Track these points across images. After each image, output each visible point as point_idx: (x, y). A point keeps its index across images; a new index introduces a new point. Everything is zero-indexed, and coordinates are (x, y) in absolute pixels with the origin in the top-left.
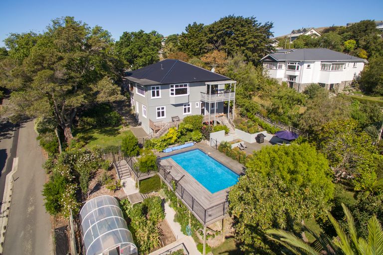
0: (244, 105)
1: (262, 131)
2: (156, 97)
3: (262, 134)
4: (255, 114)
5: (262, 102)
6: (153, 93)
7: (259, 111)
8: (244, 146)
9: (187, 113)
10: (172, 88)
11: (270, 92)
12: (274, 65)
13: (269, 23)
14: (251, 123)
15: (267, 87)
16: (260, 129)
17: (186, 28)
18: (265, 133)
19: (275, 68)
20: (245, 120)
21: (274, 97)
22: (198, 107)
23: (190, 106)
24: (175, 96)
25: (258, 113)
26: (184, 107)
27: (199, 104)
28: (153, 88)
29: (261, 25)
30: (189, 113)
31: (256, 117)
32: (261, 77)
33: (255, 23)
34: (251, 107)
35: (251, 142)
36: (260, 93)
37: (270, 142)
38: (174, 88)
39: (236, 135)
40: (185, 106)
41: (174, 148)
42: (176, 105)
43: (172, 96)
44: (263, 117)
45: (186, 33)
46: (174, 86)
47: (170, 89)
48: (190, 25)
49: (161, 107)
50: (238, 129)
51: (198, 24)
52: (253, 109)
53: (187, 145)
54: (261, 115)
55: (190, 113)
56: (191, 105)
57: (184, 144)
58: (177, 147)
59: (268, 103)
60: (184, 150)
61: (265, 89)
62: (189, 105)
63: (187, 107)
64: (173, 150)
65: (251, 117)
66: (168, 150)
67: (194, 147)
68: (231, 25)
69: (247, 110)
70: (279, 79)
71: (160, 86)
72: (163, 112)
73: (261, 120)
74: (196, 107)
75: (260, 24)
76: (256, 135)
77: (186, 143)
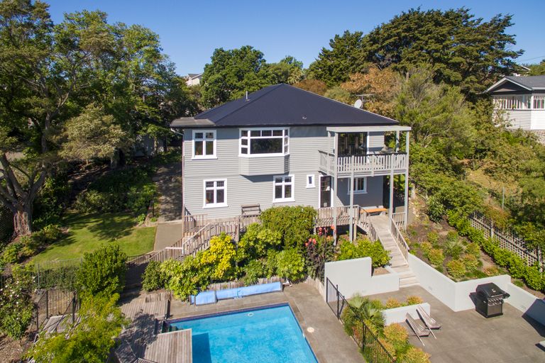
0: (437, 189)
1: (493, 273)
2: (204, 156)
3: (492, 286)
4: (471, 216)
5: (494, 185)
6: (198, 145)
7: (481, 210)
8: (431, 323)
9: (283, 199)
10: (244, 138)
11: (514, 161)
12: (520, 100)
13: (501, 18)
14: (458, 242)
15: (505, 149)
16: (488, 265)
17: (331, 41)
18: (503, 281)
19: (524, 107)
20: (441, 231)
21: (528, 171)
22: (313, 185)
23: (292, 183)
24: (249, 155)
25: (479, 215)
26: (274, 184)
27: (316, 180)
28: (199, 136)
29: (482, 22)
30: (288, 199)
31: (474, 225)
32: (487, 125)
33: (469, 20)
34: (457, 196)
35: (456, 309)
36: (488, 162)
37: (527, 317)
38: (249, 138)
39: (411, 272)
40: (279, 181)
41: (221, 294)
42: (255, 179)
43: (244, 155)
44: (496, 229)
45: (331, 49)
46: (249, 133)
47: (240, 140)
48: (337, 37)
49: (215, 180)
50: (418, 255)
51: (352, 32)
52: (463, 203)
53: (261, 287)
54: (487, 221)
55: (292, 199)
56: (293, 179)
57: (255, 283)
58: (232, 292)
59: (510, 189)
60: (247, 302)
61: (500, 152)
62: (288, 180)
63: (283, 184)
64: (217, 300)
65: (459, 224)
66: (204, 298)
67: (281, 297)
68: (413, 26)
69: (447, 204)
70: (538, 131)
71: (214, 132)
72: (221, 193)
73: (490, 237)
74: (308, 185)
75: (480, 20)
76: (473, 285)
77: (261, 280)
